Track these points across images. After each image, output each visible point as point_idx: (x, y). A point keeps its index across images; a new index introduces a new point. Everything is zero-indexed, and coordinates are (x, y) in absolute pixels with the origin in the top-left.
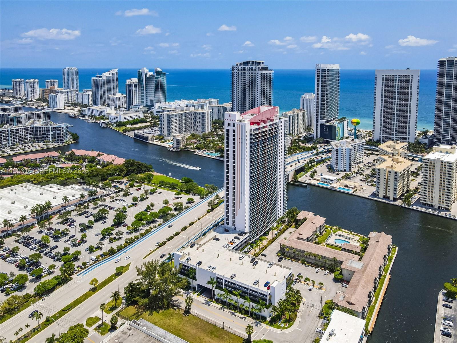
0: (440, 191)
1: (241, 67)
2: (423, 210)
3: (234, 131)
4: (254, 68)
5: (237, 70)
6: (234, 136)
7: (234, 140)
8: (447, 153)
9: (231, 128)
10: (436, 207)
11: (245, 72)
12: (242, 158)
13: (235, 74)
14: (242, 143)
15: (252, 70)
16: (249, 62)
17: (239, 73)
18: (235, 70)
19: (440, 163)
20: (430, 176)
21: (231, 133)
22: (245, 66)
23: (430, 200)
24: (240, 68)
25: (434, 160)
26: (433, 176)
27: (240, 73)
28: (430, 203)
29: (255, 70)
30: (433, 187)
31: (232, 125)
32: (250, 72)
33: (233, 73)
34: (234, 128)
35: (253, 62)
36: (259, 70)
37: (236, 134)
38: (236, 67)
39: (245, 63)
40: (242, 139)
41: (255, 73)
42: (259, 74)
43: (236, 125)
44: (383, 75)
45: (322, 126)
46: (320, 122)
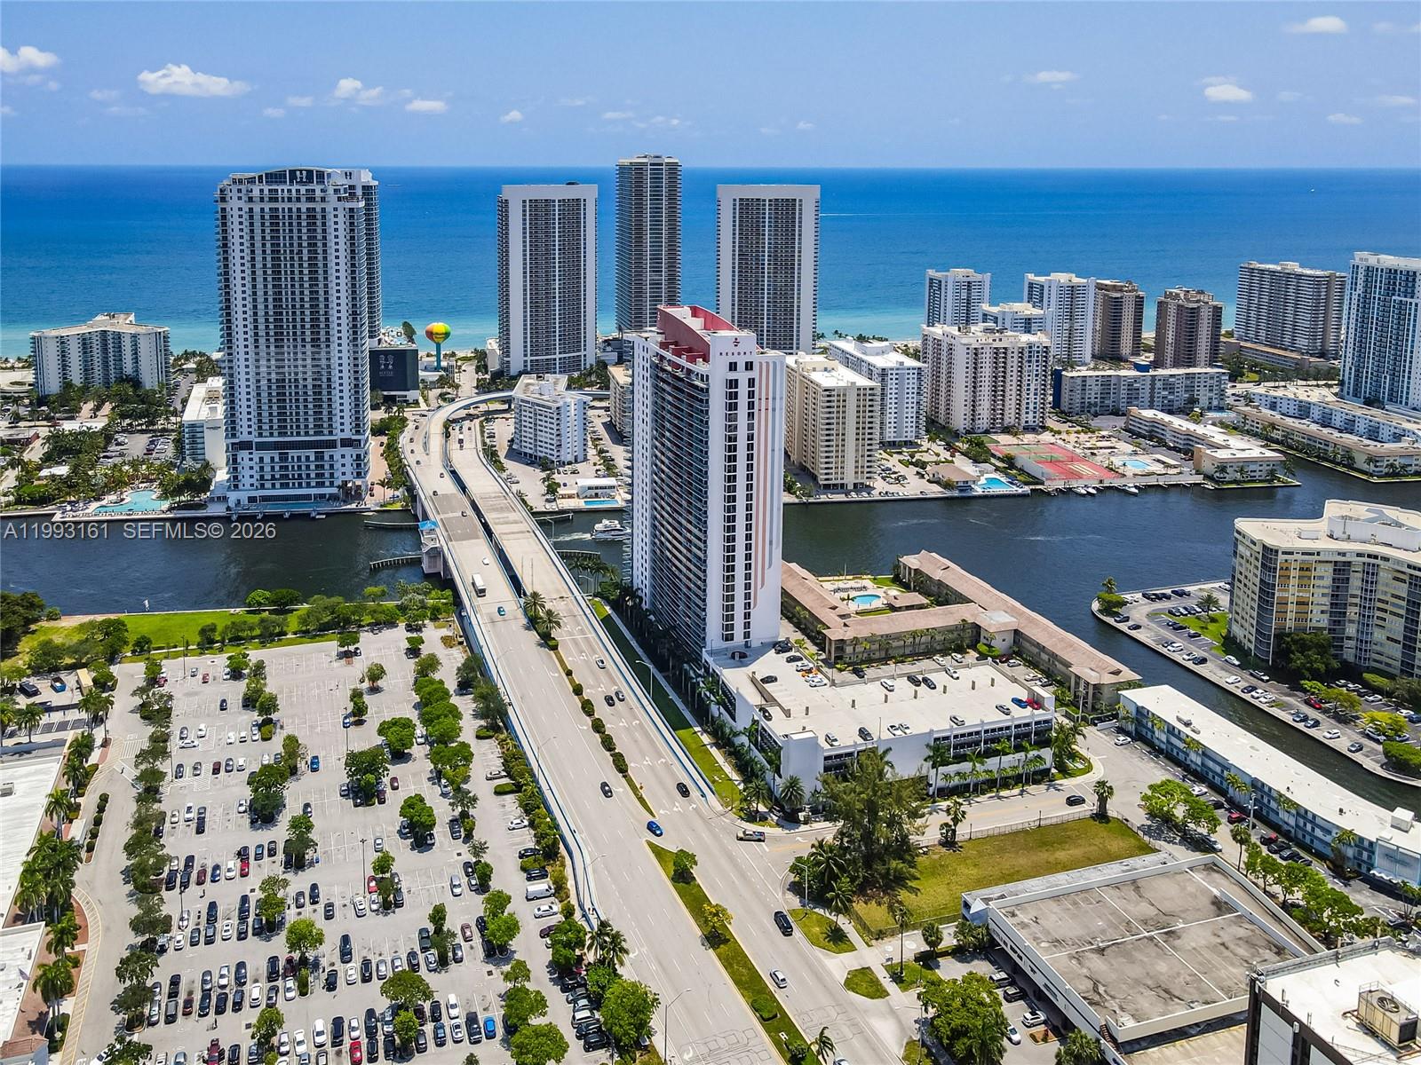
0: (857, 450)
1: (262, 191)
2: (841, 498)
3: (751, 382)
4: (318, 194)
5: (245, 198)
6: (751, 395)
7: (751, 405)
8: (826, 370)
9: (742, 376)
10: (851, 487)
11: (280, 205)
12: (773, 450)
13: (236, 213)
14: (774, 410)
15: (311, 199)
16: (293, 173)
17: (251, 210)
18: (235, 198)
19: (856, 392)
20: (838, 423)
21: (743, 390)
22: (279, 188)
23: (839, 476)
24: (256, 193)
25: (845, 389)
26: (844, 423)
27: (257, 209)
28: (839, 482)
29: (323, 199)
30: (843, 445)
31: (741, 366)
32: (304, 206)
33: (224, 210)
34: (750, 374)
35: (310, 173)
36: (339, 199)
37: (756, 389)
38: (239, 191)
39: (275, 177)
40: (774, 399)
41: (323, 210)
42: (341, 213)
43: (756, 366)
44: (524, 201)
45: (374, 354)
46: (369, 344)
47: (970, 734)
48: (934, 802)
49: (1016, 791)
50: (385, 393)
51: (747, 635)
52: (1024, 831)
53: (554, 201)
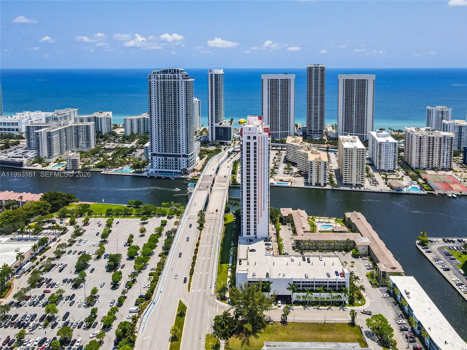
0: (357, 172)
1: (161, 76)
2: (349, 189)
3: (255, 144)
4: (177, 77)
5: (156, 78)
6: (255, 148)
7: (255, 152)
8: (352, 141)
9: (252, 141)
10: (355, 185)
11: (166, 80)
12: (264, 168)
13: (153, 82)
14: (264, 154)
15: (175, 79)
16: (170, 70)
17: (158, 82)
18: (153, 78)
19: (356, 150)
20: (349, 161)
21: (252, 146)
22: (166, 75)
23: (350, 181)
24: (159, 76)
25: (352, 149)
26: (352, 161)
27: (159, 81)
28: (350, 183)
29: (178, 78)
30: (352, 170)
31: (252, 138)
32: (173, 80)
33: (150, 82)
34: (255, 141)
35: (175, 70)
36: (183, 78)
37: (257, 146)
38: (154, 76)
39: (165, 72)
40: (264, 150)
41: (178, 82)
42: (183, 83)
43: (257, 138)
44: (268, 80)
45: (217, 128)
46: (215, 125)
47: (309, 282)
48: (292, 306)
49: (327, 307)
50: (221, 141)
51: (255, 234)
52: (317, 324)
53: (279, 80)
